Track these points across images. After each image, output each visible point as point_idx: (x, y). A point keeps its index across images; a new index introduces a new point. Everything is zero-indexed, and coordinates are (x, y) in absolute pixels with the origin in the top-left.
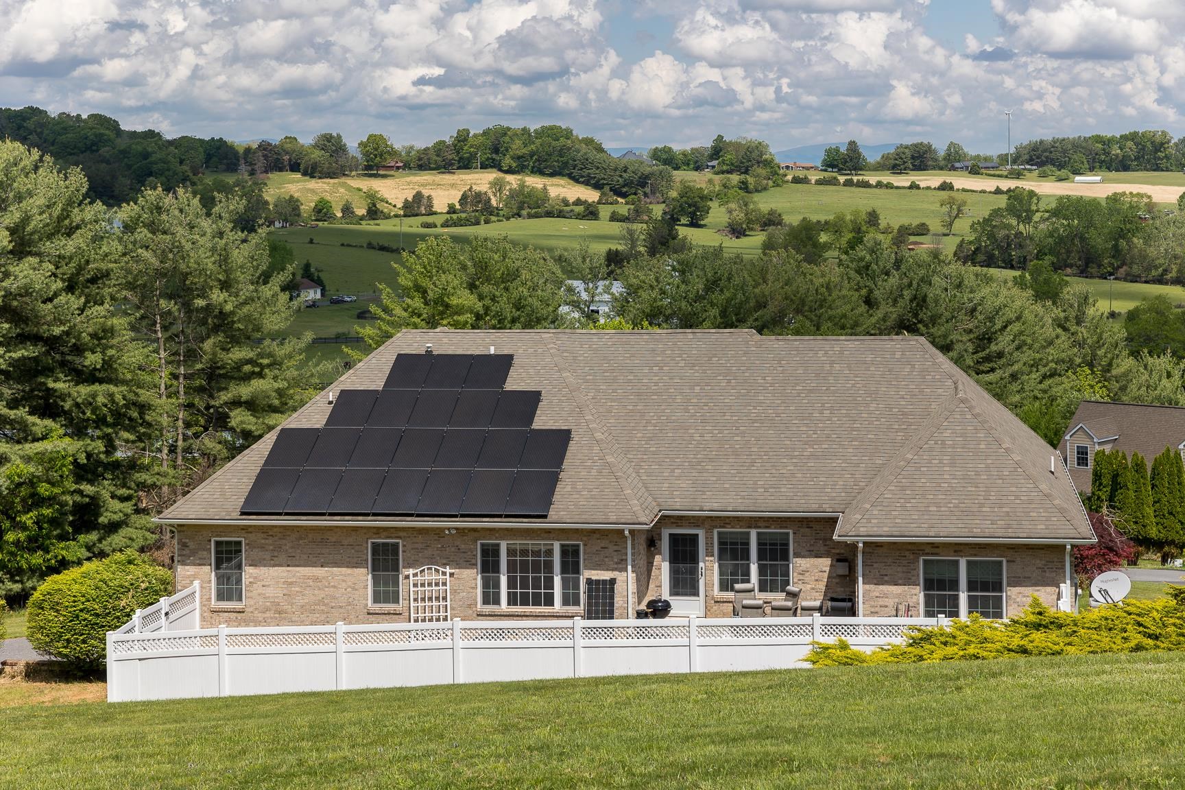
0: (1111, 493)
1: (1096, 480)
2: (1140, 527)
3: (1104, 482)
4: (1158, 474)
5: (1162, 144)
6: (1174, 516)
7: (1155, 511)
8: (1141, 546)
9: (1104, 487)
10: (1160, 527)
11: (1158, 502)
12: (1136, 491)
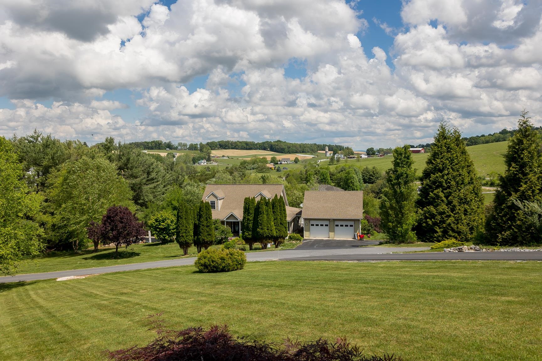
0: (254, 216)
1: (246, 211)
2: (270, 231)
3: (251, 212)
4: (276, 206)
5: (161, 143)
6: (283, 225)
7: (275, 223)
8: (270, 240)
9: (251, 214)
10: (277, 230)
11: (276, 219)
12: (267, 215)
